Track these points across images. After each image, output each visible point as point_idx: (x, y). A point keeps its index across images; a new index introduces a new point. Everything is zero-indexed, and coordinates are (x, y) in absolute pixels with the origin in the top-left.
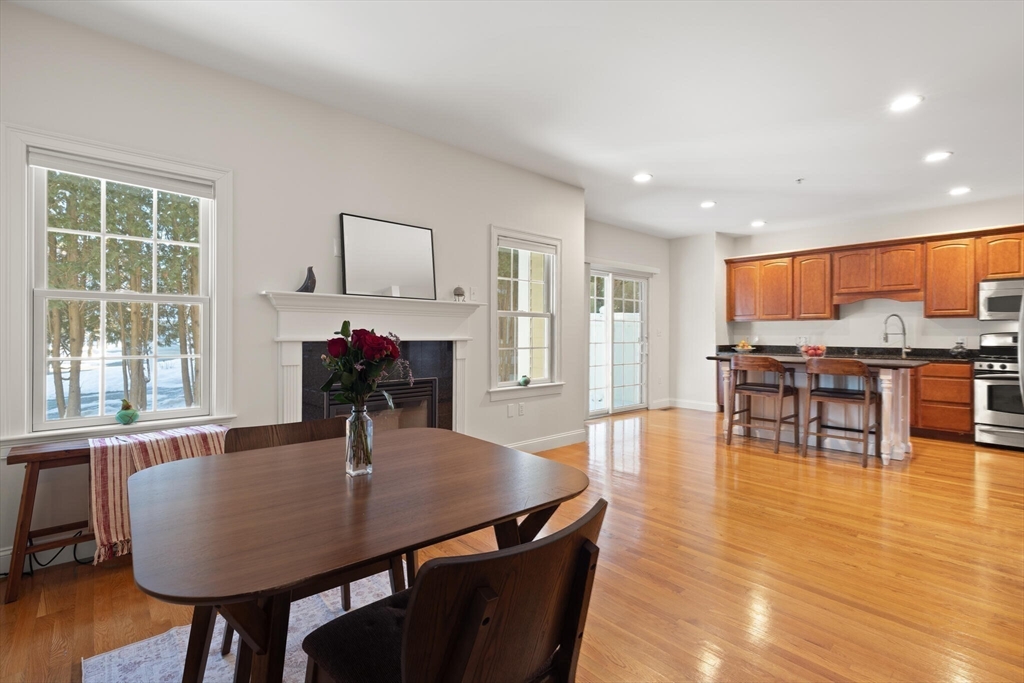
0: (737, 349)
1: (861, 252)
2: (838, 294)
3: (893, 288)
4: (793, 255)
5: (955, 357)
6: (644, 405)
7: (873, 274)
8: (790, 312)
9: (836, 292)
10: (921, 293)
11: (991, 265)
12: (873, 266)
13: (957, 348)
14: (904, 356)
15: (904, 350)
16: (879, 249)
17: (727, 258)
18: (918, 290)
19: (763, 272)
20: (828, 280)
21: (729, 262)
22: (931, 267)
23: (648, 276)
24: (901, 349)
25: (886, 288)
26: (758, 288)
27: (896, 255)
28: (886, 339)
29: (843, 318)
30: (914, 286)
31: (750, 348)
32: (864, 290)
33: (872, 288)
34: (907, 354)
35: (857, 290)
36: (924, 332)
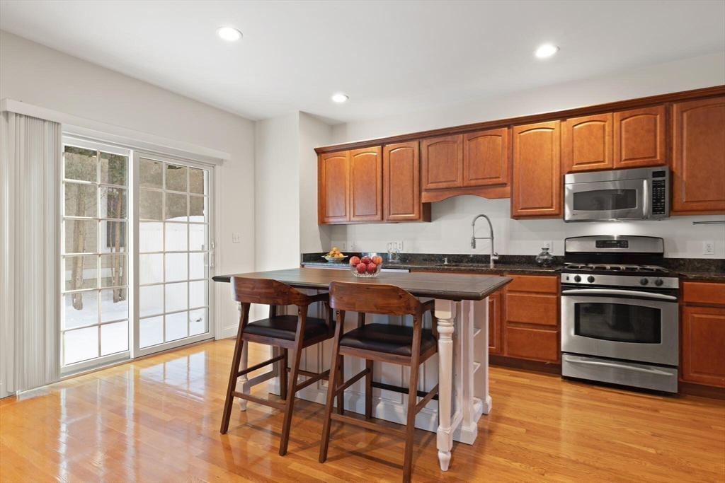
0: (327, 258)
1: (449, 138)
2: (426, 190)
3: (480, 182)
4: (382, 143)
5: (540, 265)
6: (209, 335)
7: (460, 166)
8: (379, 213)
9: (424, 187)
10: (508, 189)
11: (576, 153)
12: (460, 157)
13: (542, 255)
14: (492, 265)
15: (492, 258)
16: (466, 135)
17: (318, 147)
18: (504, 185)
19: (352, 164)
20: (416, 173)
21: (319, 152)
22: (517, 156)
23: (215, 163)
24: (489, 256)
25: (473, 183)
26: (348, 183)
27: (484, 142)
28: (474, 245)
29: (436, 219)
30: (501, 180)
31: (341, 256)
32: (451, 184)
33: (459, 183)
34: (495, 262)
35: (444, 185)
36: (511, 236)
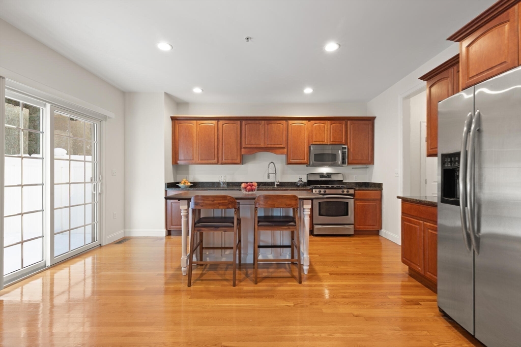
0: (180, 185)
1: (257, 122)
2: (244, 148)
3: (273, 146)
4: (218, 119)
5: (299, 186)
6: (97, 243)
7: (263, 137)
8: (216, 159)
9: (243, 146)
10: (286, 150)
11: (314, 136)
12: (263, 132)
13: (299, 181)
14: (276, 186)
15: (276, 183)
16: (266, 122)
17: (172, 116)
18: (283, 148)
19: (198, 129)
20: (239, 138)
21: (173, 119)
22: (290, 135)
24: (274, 182)
25: (269, 146)
26: (195, 140)
27: (274, 126)
28: (269, 177)
29: (245, 163)
30: (282, 146)
31: (189, 184)
32: (258, 146)
33: (262, 145)
34: (277, 185)
35: (255, 146)
36: (283, 173)
